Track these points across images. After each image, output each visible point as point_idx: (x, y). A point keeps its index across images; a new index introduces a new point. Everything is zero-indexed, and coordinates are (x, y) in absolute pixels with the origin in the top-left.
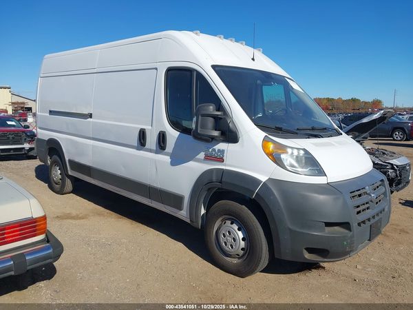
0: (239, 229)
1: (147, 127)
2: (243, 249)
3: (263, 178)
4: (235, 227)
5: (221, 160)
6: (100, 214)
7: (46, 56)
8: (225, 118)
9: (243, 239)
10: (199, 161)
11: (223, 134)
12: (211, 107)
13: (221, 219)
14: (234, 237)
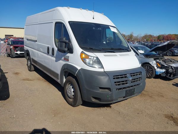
0: (72, 88)
1: (49, 46)
2: (73, 96)
3: (79, 68)
4: (71, 87)
5: (68, 60)
6: (39, 79)
7: (27, 17)
8: (69, 43)
9: (73, 92)
10: (62, 60)
11: (68, 49)
12: (64, 39)
13: (68, 83)
14: (70, 90)
